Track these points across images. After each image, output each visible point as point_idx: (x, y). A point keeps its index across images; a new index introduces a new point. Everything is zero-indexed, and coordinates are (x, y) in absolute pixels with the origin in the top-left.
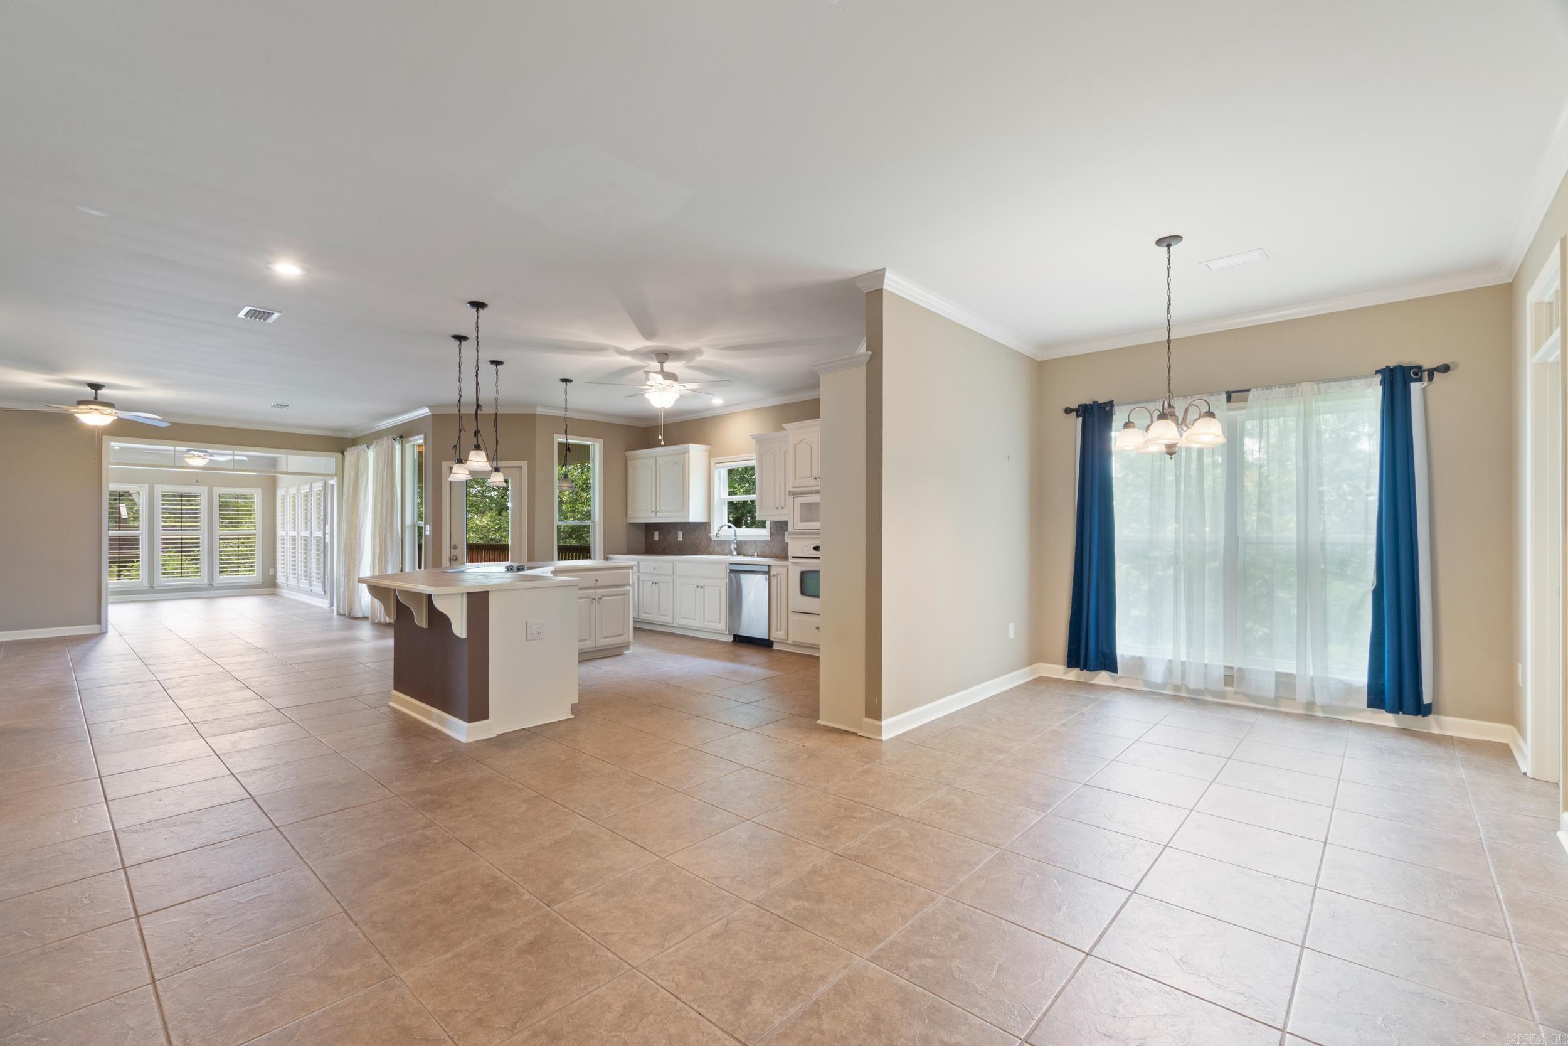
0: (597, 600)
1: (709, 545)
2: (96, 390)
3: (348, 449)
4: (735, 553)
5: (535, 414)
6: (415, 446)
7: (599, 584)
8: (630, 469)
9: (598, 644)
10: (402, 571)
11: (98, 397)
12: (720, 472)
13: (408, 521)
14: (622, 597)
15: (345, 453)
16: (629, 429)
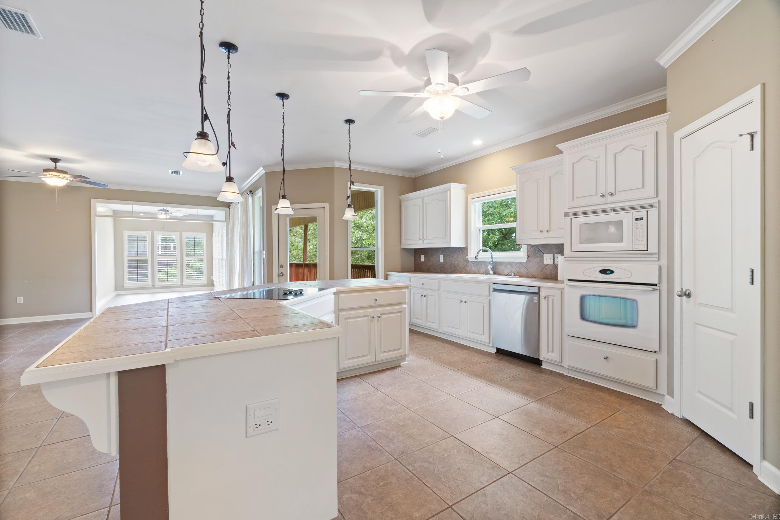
0: (376, 318)
1: (466, 265)
2: (56, 163)
4: (491, 272)
5: (334, 167)
7: (378, 303)
8: (403, 209)
9: (378, 359)
10: (253, 284)
11: (57, 167)
12: (475, 205)
13: (257, 249)
14: (399, 314)
15: (230, 208)
16: (402, 179)
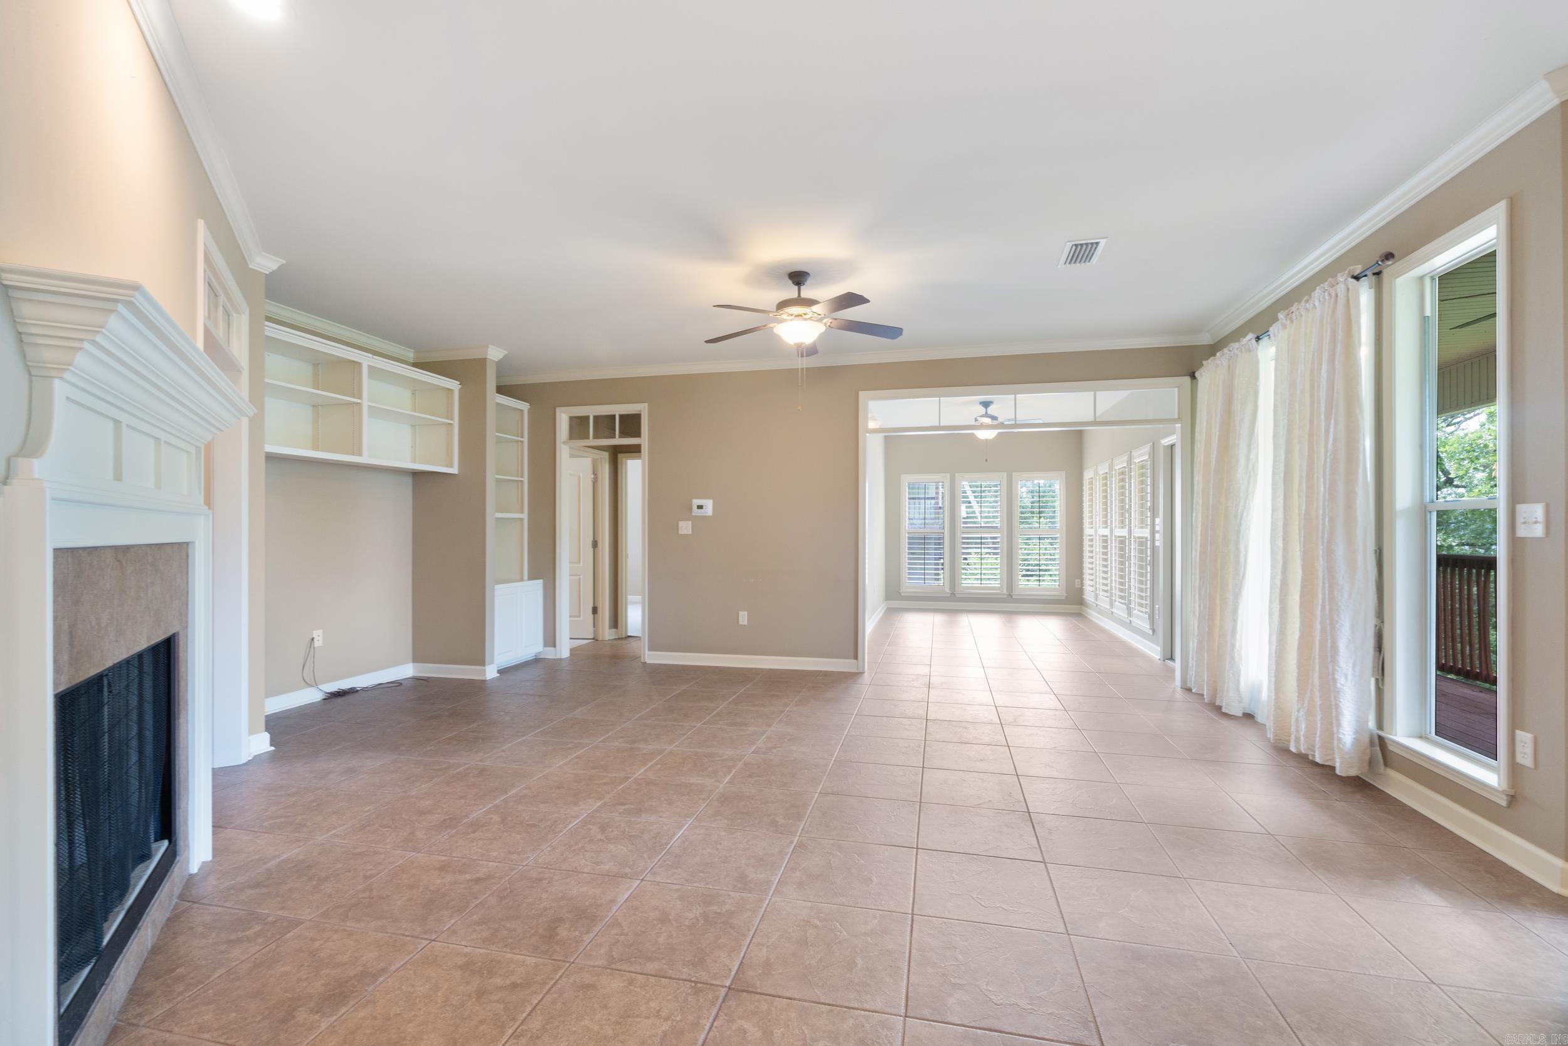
2: (799, 285)
3: (1204, 362)
6: (1428, 282)
15: (1197, 374)
